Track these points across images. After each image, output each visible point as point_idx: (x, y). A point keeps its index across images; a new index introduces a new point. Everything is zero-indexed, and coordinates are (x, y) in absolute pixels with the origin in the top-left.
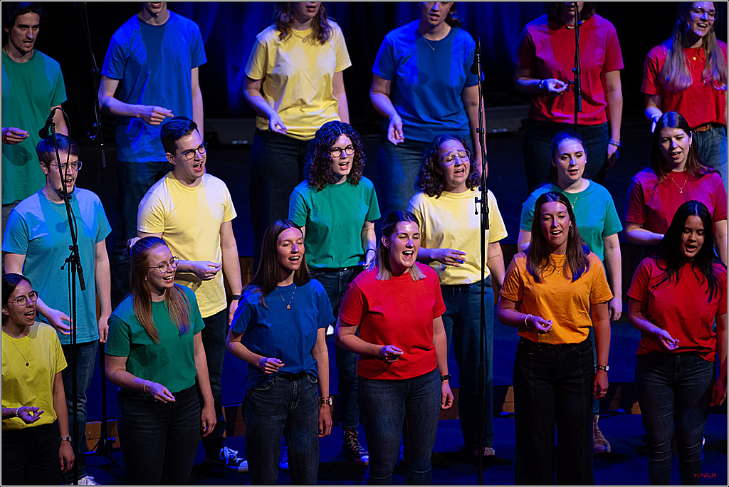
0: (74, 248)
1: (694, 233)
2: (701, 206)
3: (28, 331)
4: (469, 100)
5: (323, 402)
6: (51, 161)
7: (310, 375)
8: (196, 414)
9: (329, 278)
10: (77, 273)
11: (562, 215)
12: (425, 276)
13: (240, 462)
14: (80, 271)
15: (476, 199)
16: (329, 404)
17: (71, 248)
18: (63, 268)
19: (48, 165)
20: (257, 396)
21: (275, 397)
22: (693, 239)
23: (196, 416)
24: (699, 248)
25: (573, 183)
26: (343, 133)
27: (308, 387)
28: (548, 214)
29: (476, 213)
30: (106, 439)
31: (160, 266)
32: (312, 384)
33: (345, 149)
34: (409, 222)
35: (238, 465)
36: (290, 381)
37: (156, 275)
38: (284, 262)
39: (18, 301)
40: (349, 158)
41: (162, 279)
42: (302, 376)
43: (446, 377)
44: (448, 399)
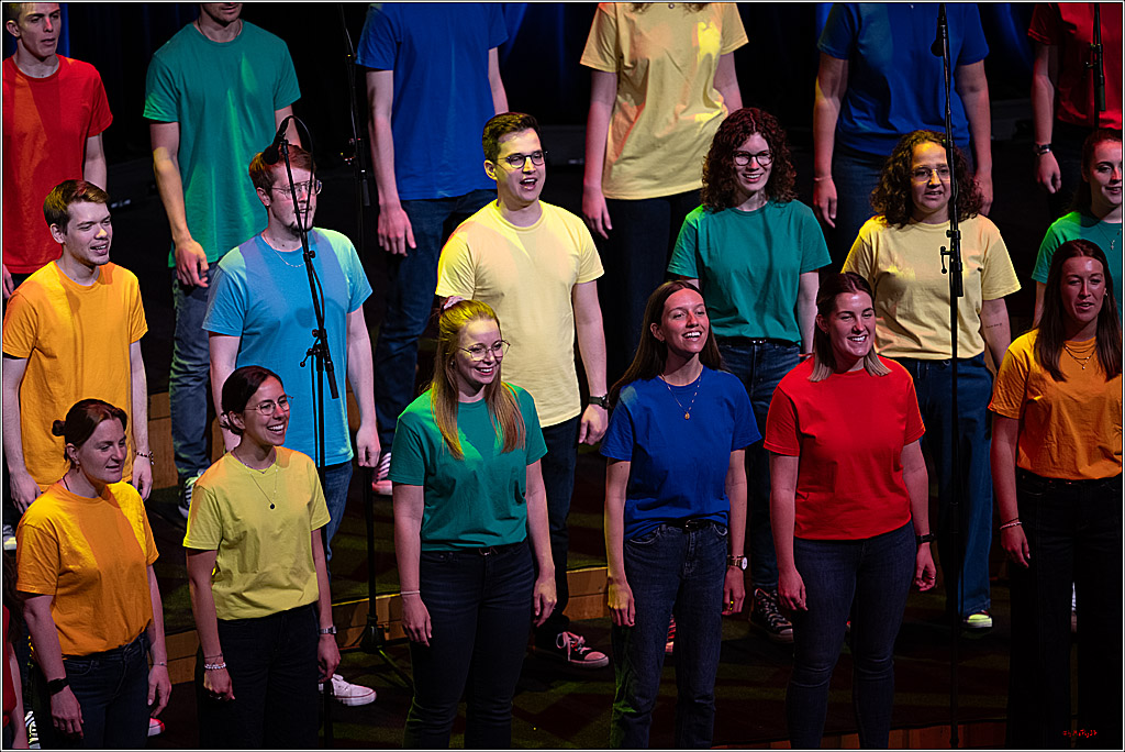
0: (321, 334)
3: (275, 454)
4: (966, 84)
5: (731, 562)
6: (273, 183)
7: (718, 524)
8: (526, 585)
9: (739, 354)
10: (325, 372)
11: (1095, 278)
12: (890, 371)
13: (586, 652)
14: (330, 369)
16: (740, 567)
18: (303, 365)
19: (269, 192)
20: (634, 553)
21: (661, 556)
23: (524, 589)
25: (1113, 209)
26: (757, 130)
27: (712, 542)
28: (1076, 276)
29: (944, 271)
30: (375, 625)
31: (473, 350)
32: (718, 536)
33: (756, 156)
34: (855, 293)
35: (582, 657)
36: (686, 532)
37: (466, 362)
38: (676, 342)
39: (261, 408)
40: (762, 170)
41: (473, 371)
42: (705, 524)
43: (926, 539)
44: (926, 572)
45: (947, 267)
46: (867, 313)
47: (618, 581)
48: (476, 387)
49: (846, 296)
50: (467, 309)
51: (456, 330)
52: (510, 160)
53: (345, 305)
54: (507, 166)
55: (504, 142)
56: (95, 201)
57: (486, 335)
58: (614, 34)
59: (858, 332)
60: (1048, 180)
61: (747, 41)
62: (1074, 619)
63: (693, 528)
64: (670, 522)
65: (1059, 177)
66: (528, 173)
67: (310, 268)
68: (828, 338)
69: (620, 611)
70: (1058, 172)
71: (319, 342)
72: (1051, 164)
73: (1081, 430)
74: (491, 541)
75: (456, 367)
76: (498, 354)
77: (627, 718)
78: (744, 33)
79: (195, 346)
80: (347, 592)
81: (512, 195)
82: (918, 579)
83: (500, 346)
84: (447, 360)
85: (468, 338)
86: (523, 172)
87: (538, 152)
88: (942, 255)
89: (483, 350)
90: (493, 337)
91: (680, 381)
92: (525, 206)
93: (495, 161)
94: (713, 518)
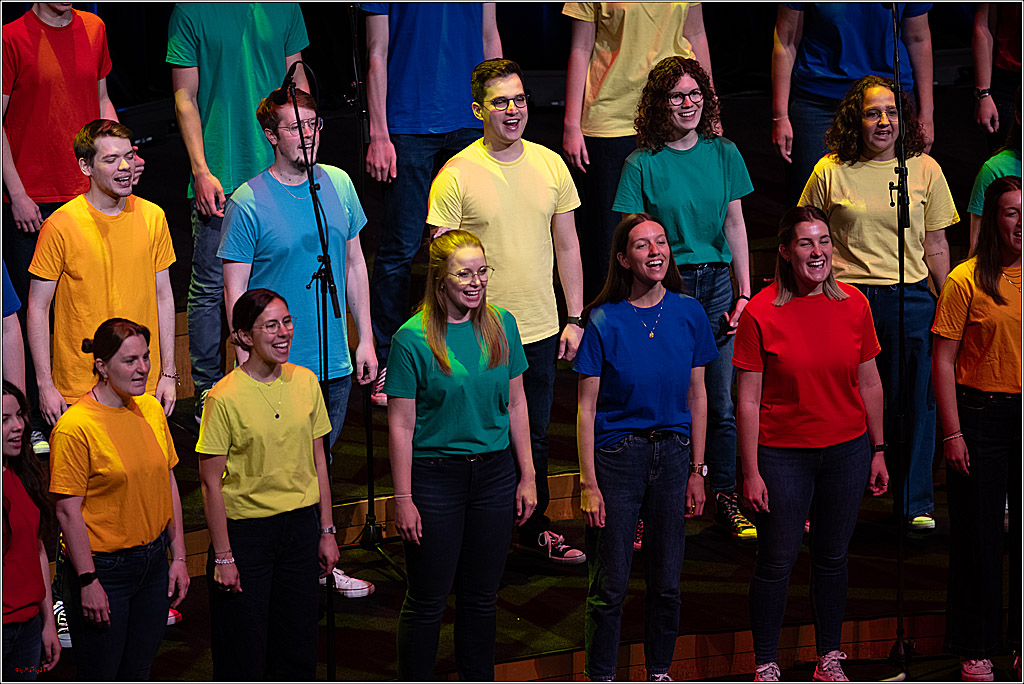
0: (325, 259)
3: (280, 370)
4: (911, 34)
5: (692, 469)
6: (279, 122)
7: (680, 435)
8: (510, 488)
10: (328, 295)
12: (848, 296)
13: (566, 550)
14: (333, 291)
15: (891, 184)
16: (701, 474)
17: (320, 259)
18: (308, 287)
19: (275, 131)
20: (604, 461)
21: (629, 464)
23: (508, 492)
26: (686, 72)
27: (675, 451)
28: (1013, 208)
29: (892, 204)
30: (374, 525)
31: (461, 275)
32: (681, 446)
33: (689, 95)
34: (813, 222)
35: (561, 554)
36: (651, 442)
37: (455, 286)
38: (640, 269)
39: (267, 327)
40: (695, 107)
41: (462, 293)
42: (668, 435)
43: (880, 448)
44: (879, 479)
45: (896, 202)
46: (824, 240)
47: (590, 487)
48: (463, 310)
49: (804, 224)
50: (455, 238)
51: (445, 257)
52: (495, 102)
53: (345, 233)
54: (492, 108)
55: (489, 86)
56: (119, 136)
57: (473, 260)
60: (988, 121)
62: (1006, 521)
63: (657, 438)
64: (637, 432)
65: (997, 119)
66: (511, 115)
67: (315, 199)
68: (789, 264)
69: (592, 514)
70: (997, 114)
71: (324, 267)
72: (990, 108)
74: (477, 449)
75: (445, 290)
76: (483, 278)
77: (599, 610)
79: (212, 270)
80: (348, 494)
81: (496, 134)
82: (872, 485)
83: (485, 271)
84: (437, 285)
85: (456, 263)
86: (507, 114)
87: (521, 95)
88: (891, 190)
89: (470, 274)
90: (479, 263)
91: (644, 304)
92: (509, 145)
93: (481, 103)
94: (676, 429)
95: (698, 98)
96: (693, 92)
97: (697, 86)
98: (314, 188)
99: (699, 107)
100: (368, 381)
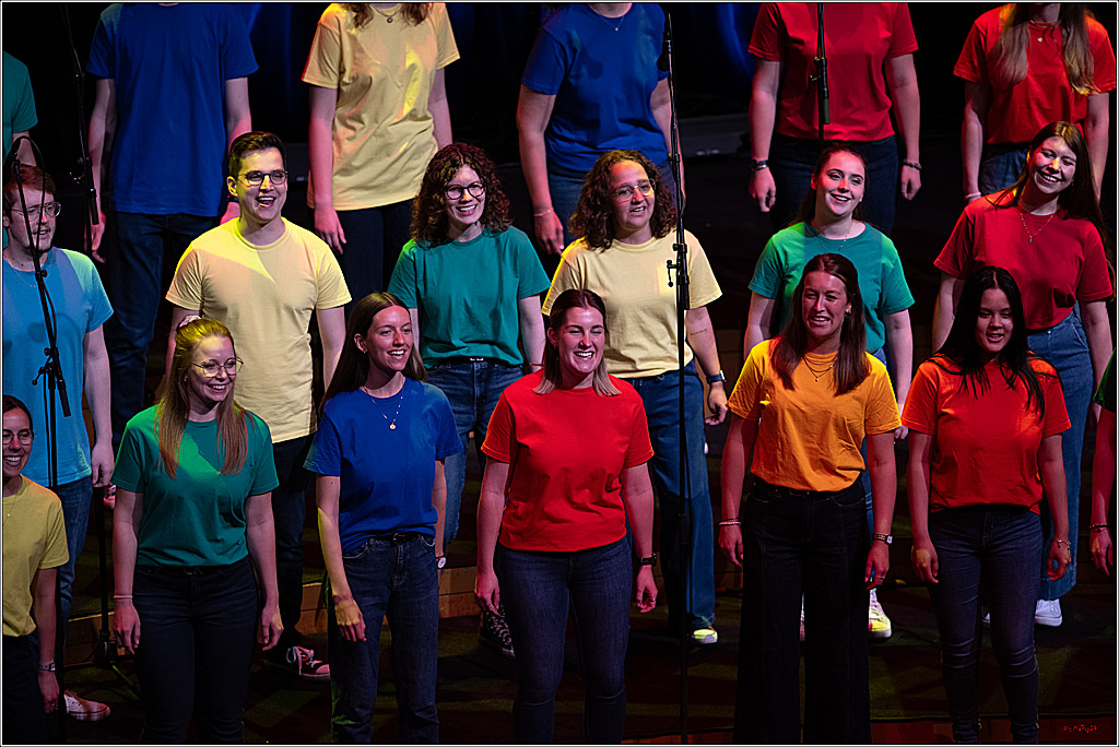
0: (53, 352)
1: (997, 316)
2: (1001, 272)
6: (13, 204)
7: (426, 536)
9: (459, 374)
10: (57, 391)
11: (832, 295)
12: (619, 392)
13: (318, 666)
14: (62, 387)
15: (669, 262)
17: (47, 352)
18: (35, 383)
19: (8, 212)
21: (371, 569)
22: (997, 324)
24: (1008, 336)
26: (465, 162)
27: (420, 554)
29: (671, 284)
30: (108, 641)
31: (206, 366)
32: (427, 548)
33: (467, 188)
34: (586, 308)
35: (313, 671)
36: (394, 545)
37: (199, 378)
38: (380, 358)
40: (475, 201)
41: (206, 387)
42: (412, 537)
43: (647, 562)
44: (647, 594)
45: (674, 280)
46: (596, 330)
47: (345, 598)
48: (210, 404)
49: (577, 309)
50: (203, 327)
51: (190, 347)
52: (249, 176)
53: (82, 325)
54: (246, 182)
55: (245, 157)
57: (220, 351)
58: (338, 50)
59: (585, 347)
60: (763, 196)
61: (458, 57)
62: (802, 629)
63: (401, 541)
64: (378, 534)
65: (774, 194)
66: (265, 191)
67: (42, 287)
68: (556, 352)
69: (354, 626)
70: (774, 189)
72: (766, 181)
73: (805, 441)
75: (188, 384)
76: (231, 371)
77: (348, 729)
78: (456, 49)
80: (80, 609)
81: (249, 211)
82: (639, 601)
83: (233, 364)
84: (180, 377)
85: (201, 353)
86: (260, 190)
87: (278, 171)
88: (669, 268)
89: (216, 366)
90: (225, 354)
91: (383, 394)
92: (262, 225)
93: (236, 178)
94: (420, 530)
95: (479, 192)
96: (472, 186)
97: (477, 179)
98: (40, 275)
99: (479, 201)
100: (100, 485)
